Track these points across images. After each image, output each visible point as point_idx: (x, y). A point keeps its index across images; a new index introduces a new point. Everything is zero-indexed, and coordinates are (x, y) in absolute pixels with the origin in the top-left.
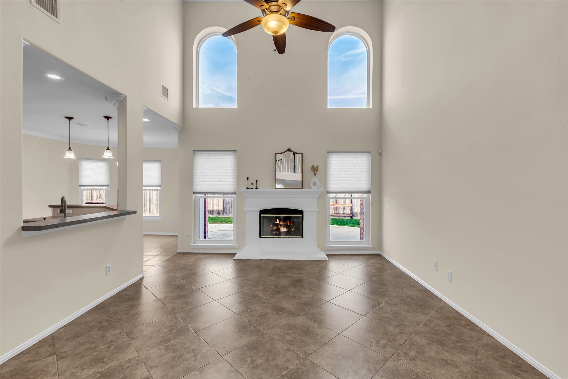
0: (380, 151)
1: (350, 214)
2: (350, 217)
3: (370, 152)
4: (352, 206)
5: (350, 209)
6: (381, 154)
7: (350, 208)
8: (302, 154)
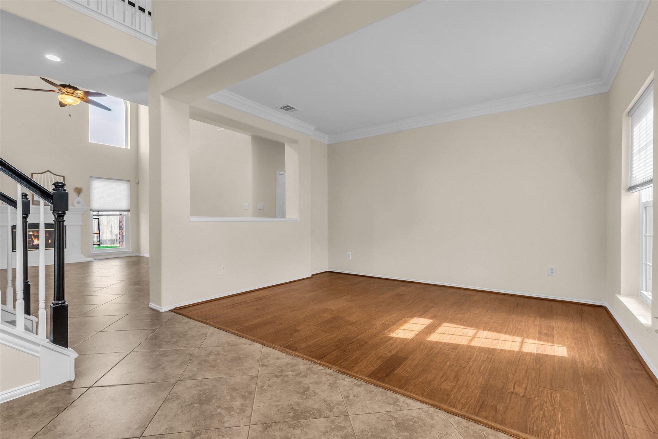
0: (137, 181)
1: (97, 241)
2: (97, 245)
3: (129, 181)
4: (99, 234)
5: (97, 237)
6: (138, 183)
7: (97, 235)
8: (64, 177)
